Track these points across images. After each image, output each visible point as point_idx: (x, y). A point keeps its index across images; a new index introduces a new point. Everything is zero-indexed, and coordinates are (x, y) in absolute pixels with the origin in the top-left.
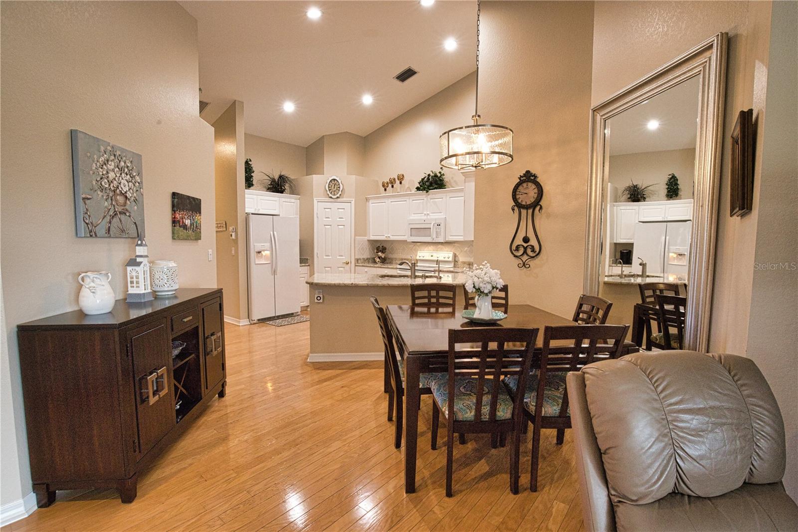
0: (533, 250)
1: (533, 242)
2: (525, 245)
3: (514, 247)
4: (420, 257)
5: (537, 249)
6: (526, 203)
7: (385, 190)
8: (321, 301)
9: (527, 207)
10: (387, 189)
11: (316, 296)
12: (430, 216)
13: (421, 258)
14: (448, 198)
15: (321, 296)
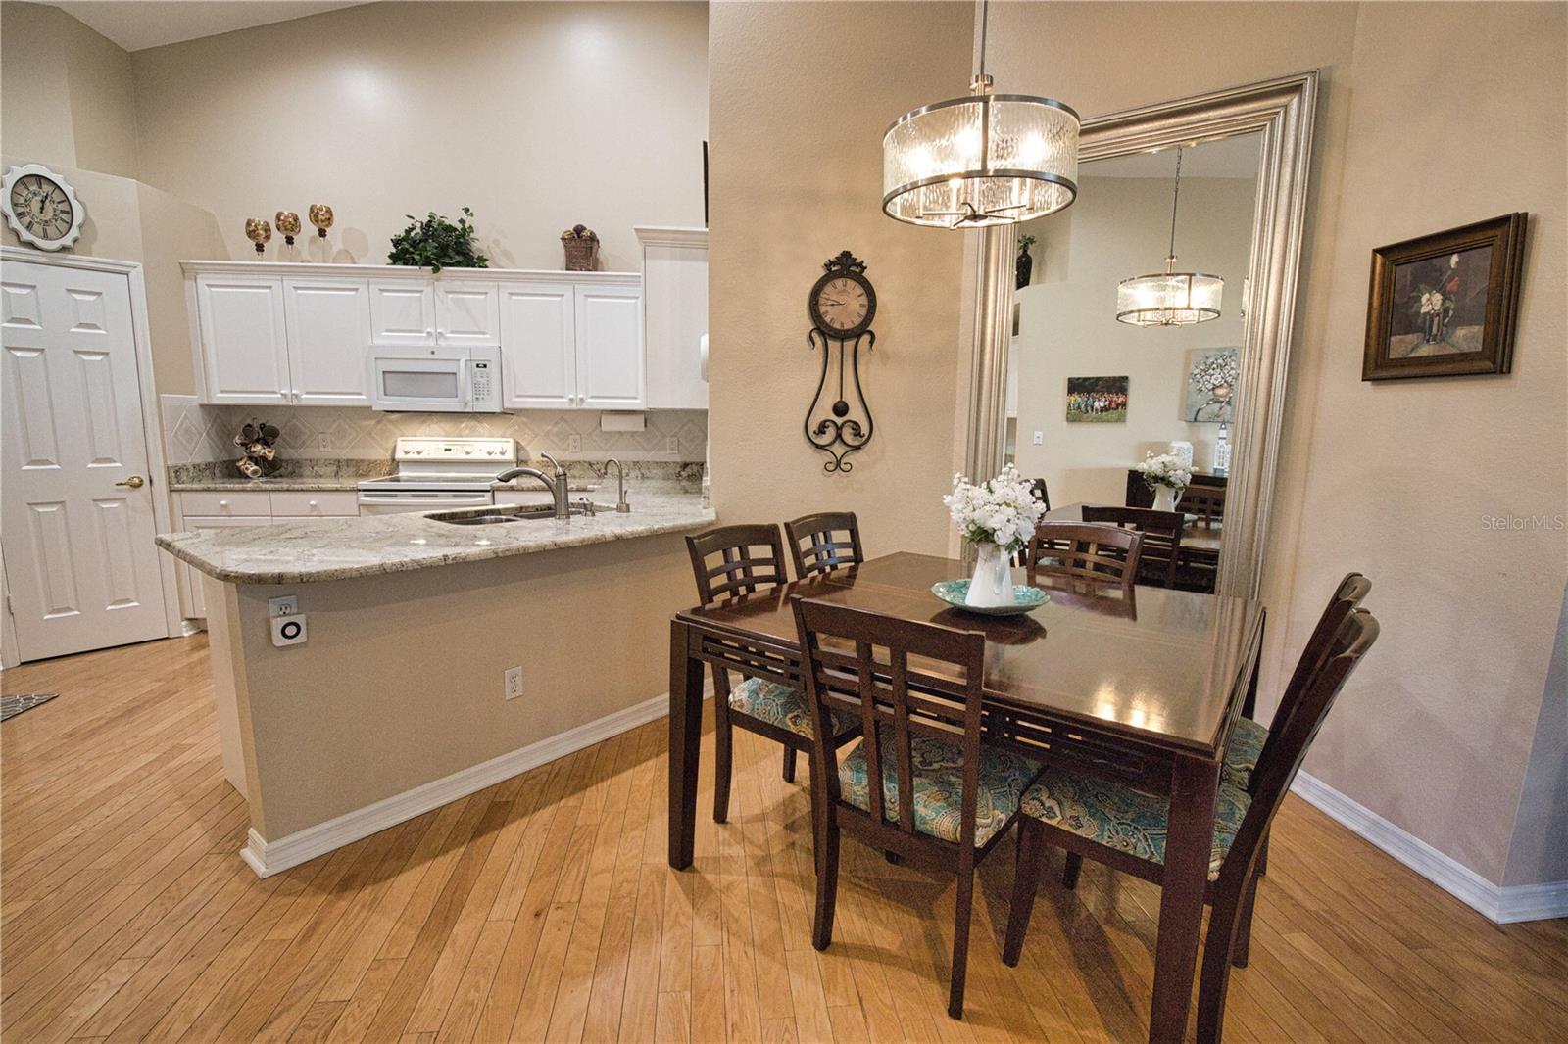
0: (857, 432)
1: (856, 413)
2: (839, 421)
3: (813, 426)
4: (406, 453)
5: (865, 430)
6: (842, 324)
7: (260, 248)
8: (301, 638)
9: (842, 336)
10: (266, 246)
11: (278, 624)
12: (447, 338)
13: (413, 456)
14: (504, 295)
15: (300, 619)
